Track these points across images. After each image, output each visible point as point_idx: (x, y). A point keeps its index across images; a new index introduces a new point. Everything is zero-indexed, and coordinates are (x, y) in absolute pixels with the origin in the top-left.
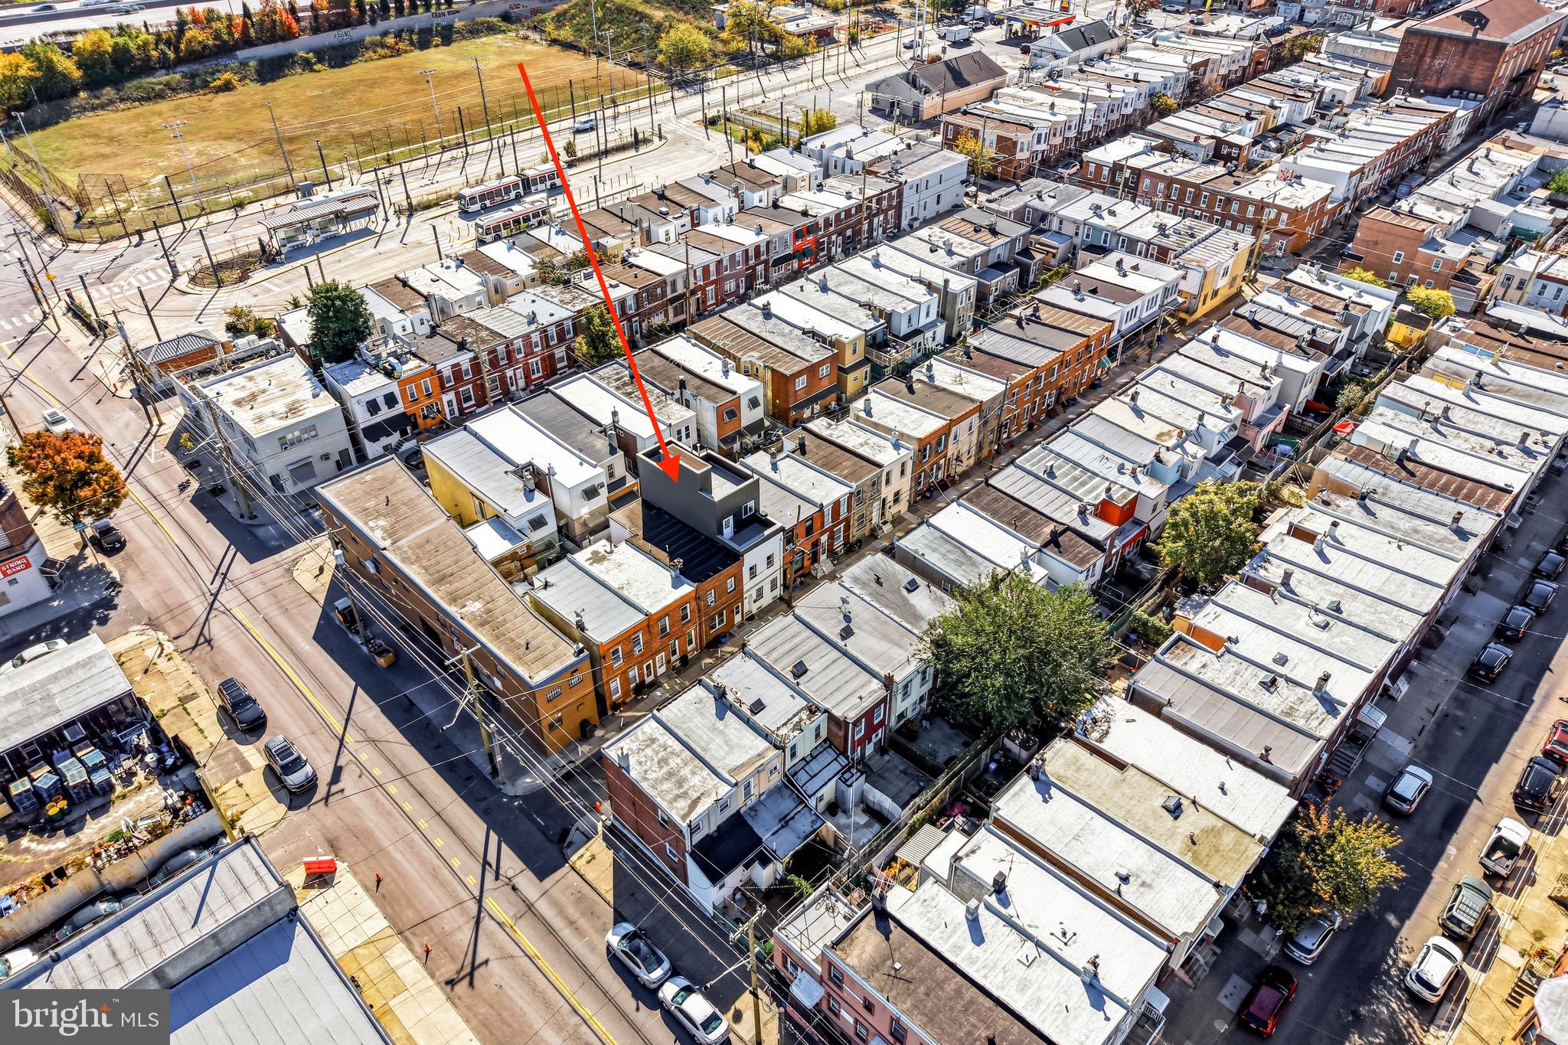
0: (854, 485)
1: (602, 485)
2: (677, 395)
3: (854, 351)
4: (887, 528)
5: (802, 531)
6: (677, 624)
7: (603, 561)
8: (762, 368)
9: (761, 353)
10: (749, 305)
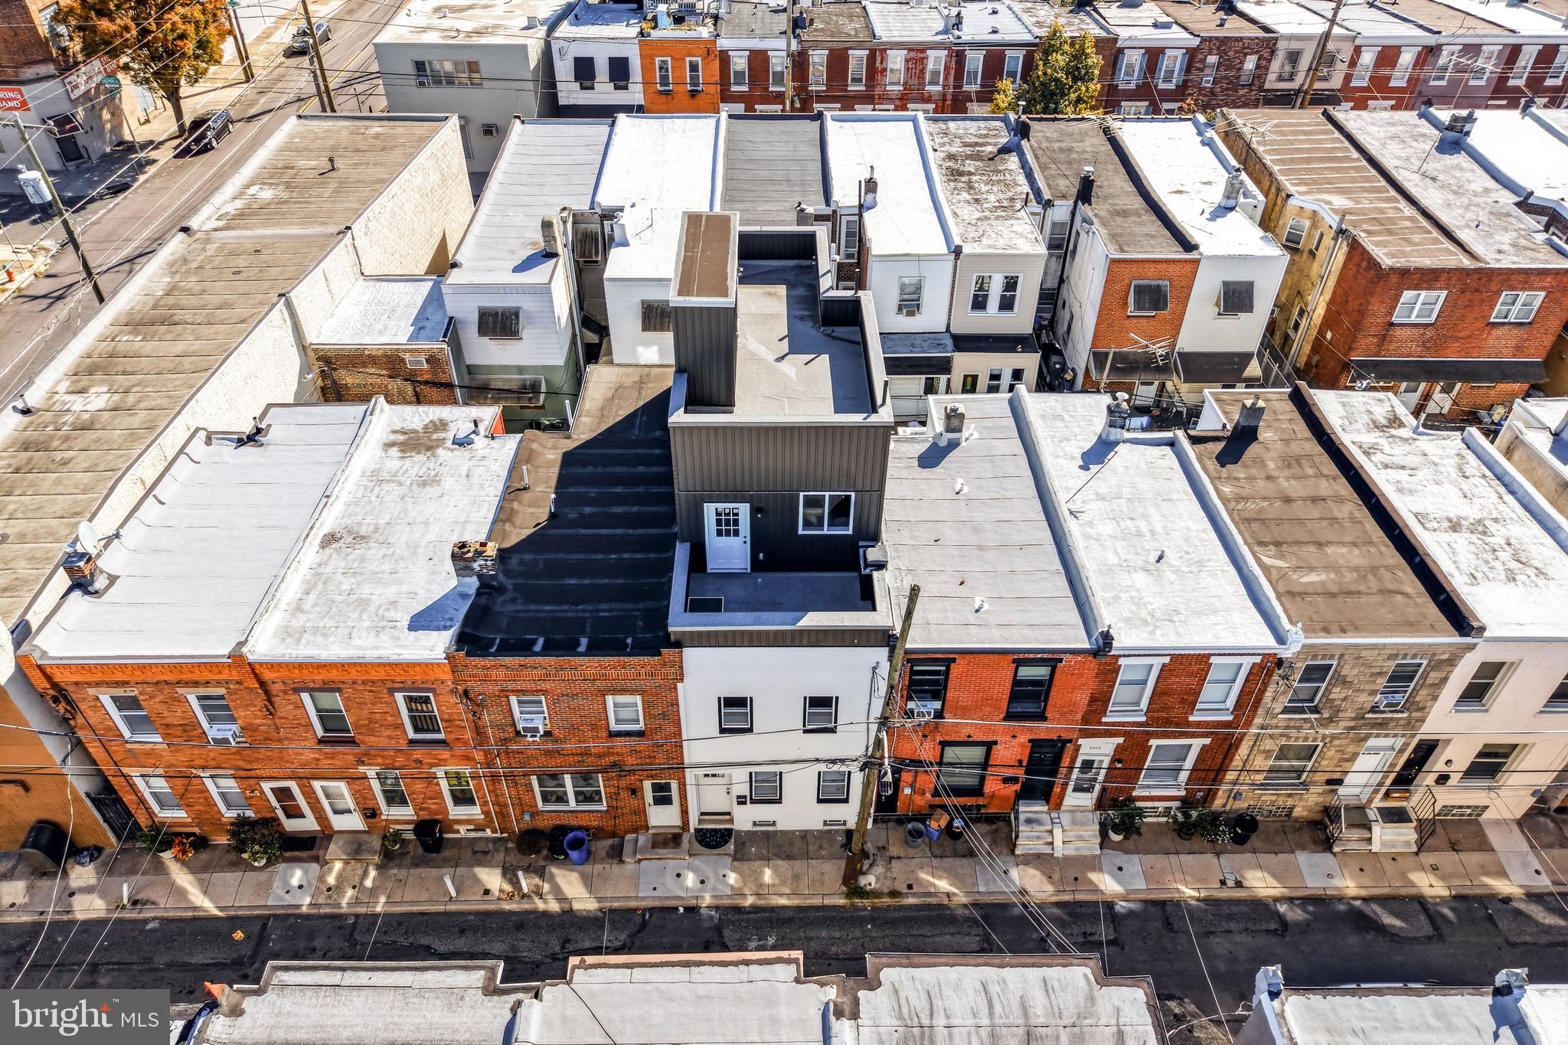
0: (1297, 639)
2: (1062, 211)
6: (388, 733)
7: (419, 453)
8: (1332, 233)
9: (1358, 202)
10: (1421, 116)
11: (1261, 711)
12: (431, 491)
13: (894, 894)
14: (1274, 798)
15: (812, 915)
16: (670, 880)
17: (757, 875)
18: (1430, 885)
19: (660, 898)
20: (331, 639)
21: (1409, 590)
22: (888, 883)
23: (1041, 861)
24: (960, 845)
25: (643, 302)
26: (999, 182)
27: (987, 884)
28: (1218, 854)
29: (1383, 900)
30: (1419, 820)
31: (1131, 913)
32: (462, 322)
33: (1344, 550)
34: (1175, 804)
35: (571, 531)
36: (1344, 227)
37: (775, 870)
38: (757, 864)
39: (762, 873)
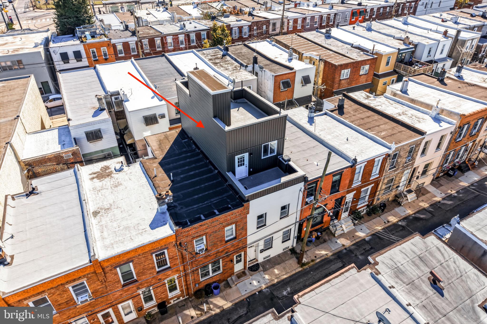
0: (394, 147)
1: (163, 116)
2: (250, 68)
3: (388, 63)
4: (411, 197)
5: (326, 185)
6: (150, 272)
7: (105, 178)
8: (318, 61)
9: (319, 53)
10: (317, 32)
11: (384, 171)
12: (120, 188)
13: (313, 261)
14: (385, 197)
15: (294, 277)
16: (249, 286)
17: (273, 273)
18: (425, 205)
19: (249, 293)
20: (125, 243)
21: (404, 130)
22: (309, 258)
23: (342, 236)
24: (321, 240)
25: (143, 117)
26: (229, 63)
27: (334, 247)
28: (379, 216)
29: (418, 212)
30: (415, 190)
31: (370, 240)
32: (79, 139)
33: (384, 126)
34: (366, 207)
35: (182, 184)
36: (321, 58)
37: (277, 269)
38: (271, 270)
39: (275, 272)
